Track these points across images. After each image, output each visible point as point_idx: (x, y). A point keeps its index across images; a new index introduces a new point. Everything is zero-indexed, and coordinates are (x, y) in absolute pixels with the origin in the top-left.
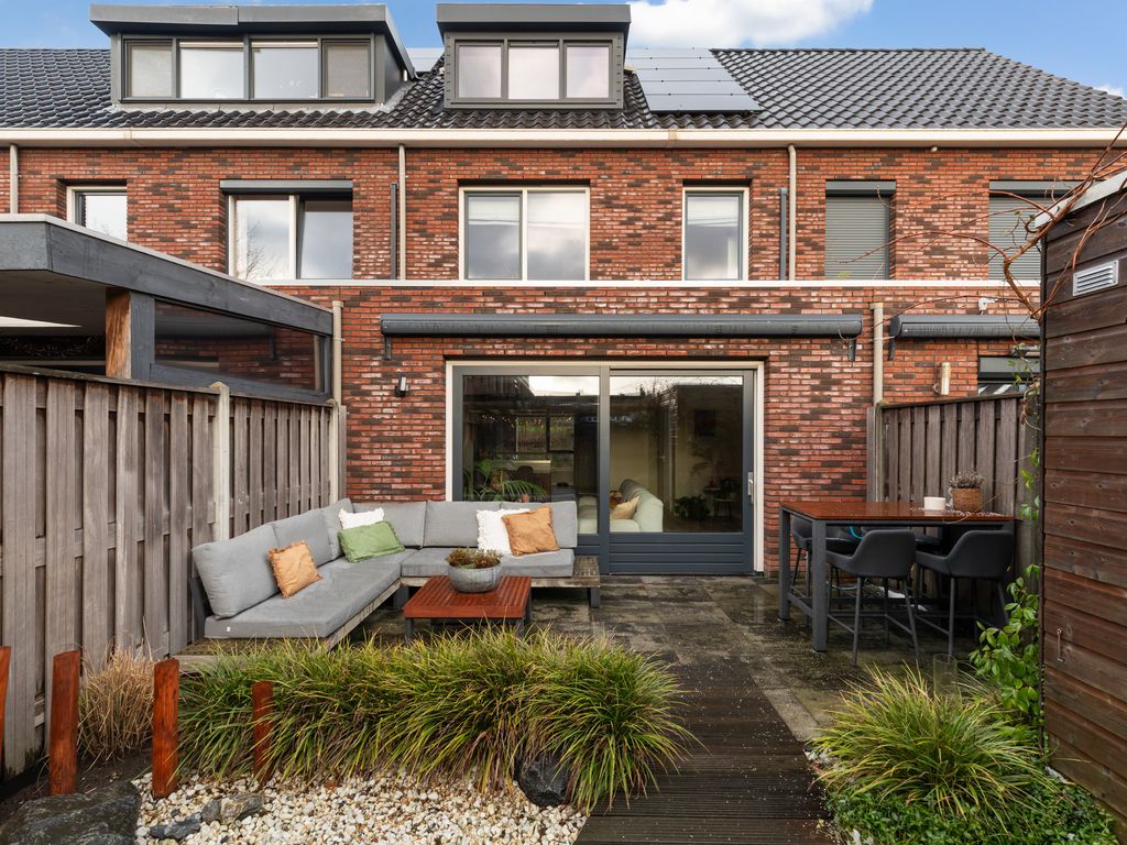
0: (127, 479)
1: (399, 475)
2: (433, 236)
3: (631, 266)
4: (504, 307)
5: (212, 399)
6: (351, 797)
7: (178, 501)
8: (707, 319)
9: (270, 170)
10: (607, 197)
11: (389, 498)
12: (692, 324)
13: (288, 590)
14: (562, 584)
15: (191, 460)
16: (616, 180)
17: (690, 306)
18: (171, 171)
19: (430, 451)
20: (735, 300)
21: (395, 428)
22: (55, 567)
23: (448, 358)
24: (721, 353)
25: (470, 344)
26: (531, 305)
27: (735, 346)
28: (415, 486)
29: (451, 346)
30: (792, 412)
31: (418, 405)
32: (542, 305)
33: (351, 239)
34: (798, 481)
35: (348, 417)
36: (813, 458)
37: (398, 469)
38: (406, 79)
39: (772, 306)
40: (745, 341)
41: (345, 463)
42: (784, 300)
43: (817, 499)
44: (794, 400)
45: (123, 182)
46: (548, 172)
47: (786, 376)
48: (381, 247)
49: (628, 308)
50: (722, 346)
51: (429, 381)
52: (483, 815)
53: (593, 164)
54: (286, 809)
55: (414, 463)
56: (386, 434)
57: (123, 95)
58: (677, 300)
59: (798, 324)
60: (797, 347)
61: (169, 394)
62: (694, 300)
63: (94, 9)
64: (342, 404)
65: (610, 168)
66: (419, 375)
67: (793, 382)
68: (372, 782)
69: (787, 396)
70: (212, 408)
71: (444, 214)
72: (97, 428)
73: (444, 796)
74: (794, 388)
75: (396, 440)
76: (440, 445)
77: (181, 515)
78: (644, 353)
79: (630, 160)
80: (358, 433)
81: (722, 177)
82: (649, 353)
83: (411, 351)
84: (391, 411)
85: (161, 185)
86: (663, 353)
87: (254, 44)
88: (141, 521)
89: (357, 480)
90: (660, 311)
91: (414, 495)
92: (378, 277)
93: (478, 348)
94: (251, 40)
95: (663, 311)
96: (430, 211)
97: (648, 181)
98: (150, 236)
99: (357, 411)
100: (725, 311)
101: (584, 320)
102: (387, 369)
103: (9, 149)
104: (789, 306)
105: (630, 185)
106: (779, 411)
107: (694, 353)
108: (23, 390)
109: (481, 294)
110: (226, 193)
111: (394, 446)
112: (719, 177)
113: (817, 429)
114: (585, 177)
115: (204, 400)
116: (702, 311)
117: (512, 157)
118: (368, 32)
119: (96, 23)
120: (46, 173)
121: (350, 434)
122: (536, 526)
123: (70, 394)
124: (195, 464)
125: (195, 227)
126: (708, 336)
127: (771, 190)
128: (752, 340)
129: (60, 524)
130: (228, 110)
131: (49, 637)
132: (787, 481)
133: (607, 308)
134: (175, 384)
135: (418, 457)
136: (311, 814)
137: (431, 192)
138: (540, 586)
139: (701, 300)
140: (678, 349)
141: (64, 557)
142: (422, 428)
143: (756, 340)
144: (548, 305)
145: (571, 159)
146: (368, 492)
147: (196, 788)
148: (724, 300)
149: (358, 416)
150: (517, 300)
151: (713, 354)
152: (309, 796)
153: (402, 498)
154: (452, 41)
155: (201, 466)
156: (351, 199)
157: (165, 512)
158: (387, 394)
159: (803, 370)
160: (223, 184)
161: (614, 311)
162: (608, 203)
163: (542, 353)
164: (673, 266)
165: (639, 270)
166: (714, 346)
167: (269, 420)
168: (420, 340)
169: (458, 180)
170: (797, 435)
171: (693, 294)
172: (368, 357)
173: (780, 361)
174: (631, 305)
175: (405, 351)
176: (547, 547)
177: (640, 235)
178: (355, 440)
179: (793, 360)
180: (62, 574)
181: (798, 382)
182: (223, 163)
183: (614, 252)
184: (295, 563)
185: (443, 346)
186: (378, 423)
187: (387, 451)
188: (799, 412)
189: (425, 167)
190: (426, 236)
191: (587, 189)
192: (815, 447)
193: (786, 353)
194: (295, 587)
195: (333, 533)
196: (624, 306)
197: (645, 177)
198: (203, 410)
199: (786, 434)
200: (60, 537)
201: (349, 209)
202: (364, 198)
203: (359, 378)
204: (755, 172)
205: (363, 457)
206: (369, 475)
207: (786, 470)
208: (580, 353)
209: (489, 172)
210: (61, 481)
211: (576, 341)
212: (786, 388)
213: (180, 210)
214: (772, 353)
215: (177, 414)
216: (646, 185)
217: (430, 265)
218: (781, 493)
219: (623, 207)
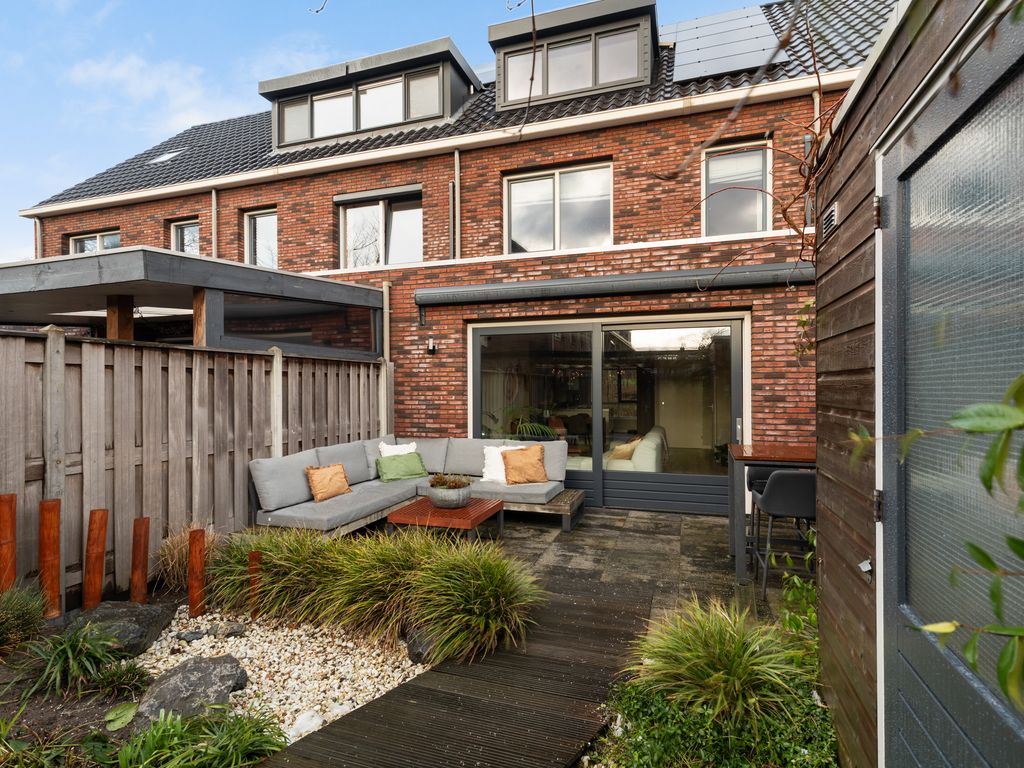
0: (200, 413)
1: (431, 416)
2: (481, 220)
3: (651, 229)
4: (509, 277)
5: (269, 359)
6: (300, 636)
7: (240, 430)
8: (688, 273)
9: (365, 184)
10: (628, 168)
11: (424, 434)
12: (670, 280)
13: (319, 497)
14: (538, 509)
15: (250, 401)
16: (639, 152)
17: (672, 263)
18: (303, 193)
19: (454, 398)
20: (716, 254)
21: (428, 379)
22: (148, 465)
23: (468, 321)
24: (703, 305)
25: (483, 309)
26: (531, 274)
27: (716, 298)
28: (443, 425)
29: (468, 312)
30: (777, 359)
31: (444, 360)
32: (540, 273)
33: (420, 230)
34: (784, 427)
35: (395, 371)
36: (800, 405)
37: (430, 412)
38: (472, 92)
39: (755, 257)
40: (727, 292)
41: (393, 407)
42: (767, 249)
43: (806, 445)
44: (780, 347)
45: (274, 206)
46: (575, 154)
47: (771, 324)
48: (443, 234)
49: (614, 269)
50: (703, 299)
51: (452, 341)
52: (374, 662)
53: (614, 141)
54: (258, 637)
55: (442, 407)
56: (421, 384)
57: (279, 143)
58: (660, 259)
59: (779, 273)
60: (783, 295)
61: (232, 356)
62: (676, 257)
63: (261, 85)
64: (391, 360)
65: (631, 142)
66: (445, 337)
67: (778, 330)
68: (318, 630)
69: (772, 344)
70: (269, 365)
71: (490, 201)
72: (177, 378)
73: (357, 646)
74: (779, 335)
75: (429, 389)
76: (464, 393)
77: (243, 438)
78: (629, 309)
79: (649, 132)
80: (401, 384)
81: (742, 134)
82: (634, 309)
83: (439, 318)
84: (425, 366)
85: (297, 205)
86: (647, 308)
87: (360, 88)
88: (211, 441)
89: (401, 420)
90: (644, 270)
91: (442, 433)
92: (441, 259)
93: (489, 312)
94: (358, 86)
95: (646, 270)
96: (479, 201)
97: (666, 149)
98: (290, 242)
99: (401, 366)
100: (706, 266)
101: (576, 282)
102: (422, 332)
103: (211, 192)
104: (773, 255)
105: (650, 155)
106: (763, 358)
107: (676, 306)
108: (126, 354)
109: (491, 267)
110: (337, 205)
111: (428, 393)
112: (738, 135)
113: (804, 375)
114: (608, 153)
115: (261, 360)
116: (683, 268)
117: (544, 145)
118: (437, 62)
119: (263, 94)
120: (232, 206)
121: (397, 384)
122: (527, 461)
123: (158, 358)
124: (254, 404)
125: (318, 232)
126: (691, 290)
127: (794, 139)
128: (734, 291)
129: (151, 440)
130: (342, 141)
131: (144, 509)
132: (773, 427)
133: (596, 271)
134: (236, 349)
135: (445, 402)
136: (270, 642)
137: (480, 184)
138: (521, 510)
139: (682, 257)
140: (660, 304)
141: (154, 460)
142: (447, 379)
143: (738, 291)
144: (545, 273)
145: (595, 140)
146: (409, 430)
147: (215, 616)
148: (706, 255)
149: (402, 370)
150: (520, 270)
151: (695, 306)
152: (275, 632)
153: (434, 435)
154: (502, 54)
155: (259, 405)
156: (421, 198)
157: (230, 436)
158: (422, 352)
159: (789, 317)
160: (336, 198)
161: (602, 274)
162: (629, 174)
163: (540, 314)
164: (692, 225)
165: (659, 232)
166: (696, 300)
167: (319, 373)
168: (445, 308)
169: (501, 172)
170: (782, 381)
171: (675, 252)
172: (408, 324)
173: (764, 310)
174: (617, 267)
175: (435, 318)
176: (536, 479)
177: (659, 200)
178: (400, 389)
179: (779, 309)
180: (152, 471)
181: (783, 330)
182: (335, 182)
183: (635, 218)
184: (327, 478)
185: (463, 312)
186: (416, 375)
187: (423, 398)
188: (785, 359)
189: (475, 165)
190: (477, 222)
191: (611, 164)
192: (803, 393)
193: (770, 302)
194: (325, 495)
195: (372, 459)
196: (610, 268)
197: (663, 145)
198: (261, 366)
199: (771, 381)
200: (151, 447)
201: (419, 206)
202: (431, 196)
203: (403, 340)
204: (776, 124)
205: (406, 402)
206: (410, 416)
207: (771, 416)
208: (572, 312)
209: (525, 161)
210: (152, 412)
211: (568, 302)
212: (770, 336)
213: (308, 221)
214: (755, 302)
215: (239, 369)
216: (665, 152)
217: (479, 245)
218: (766, 438)
219: (643, 175)
